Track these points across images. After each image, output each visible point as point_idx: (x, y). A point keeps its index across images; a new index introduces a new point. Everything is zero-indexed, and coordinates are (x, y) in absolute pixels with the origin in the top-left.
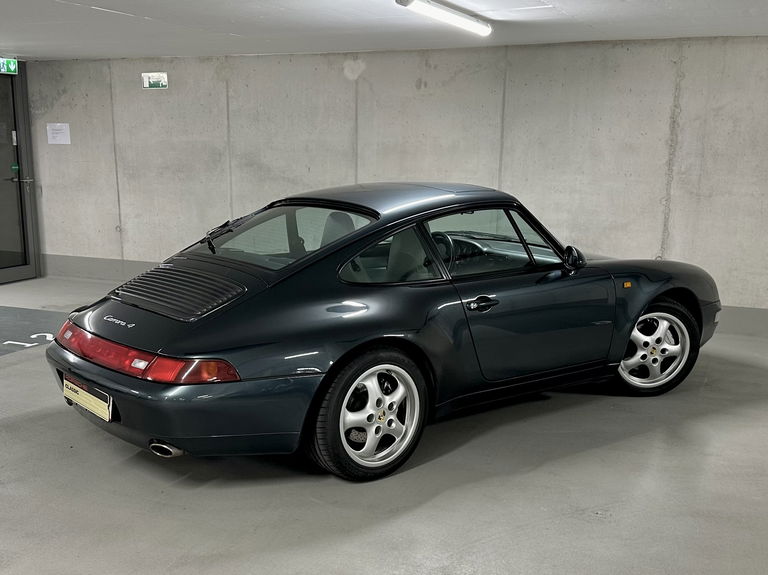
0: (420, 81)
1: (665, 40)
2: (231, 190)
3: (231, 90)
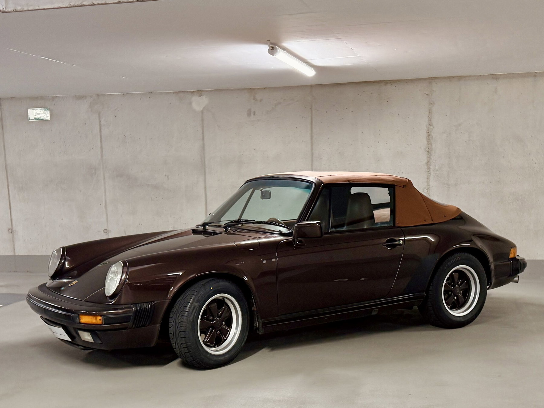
0: (250, 110)
1: (420, 79)
2: (105, 196)
3: (102, 120)
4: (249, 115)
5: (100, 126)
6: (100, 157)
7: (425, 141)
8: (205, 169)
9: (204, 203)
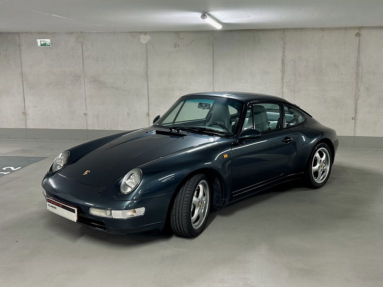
0: (176, 44)
1: (278, 29)
2: (85, 93)
3: (84, 47)
4: (175, 47)
5: (82, 50)
6: (82, 69)
7: (281, 65)
8: (148, 78)
9: (147, 99)
